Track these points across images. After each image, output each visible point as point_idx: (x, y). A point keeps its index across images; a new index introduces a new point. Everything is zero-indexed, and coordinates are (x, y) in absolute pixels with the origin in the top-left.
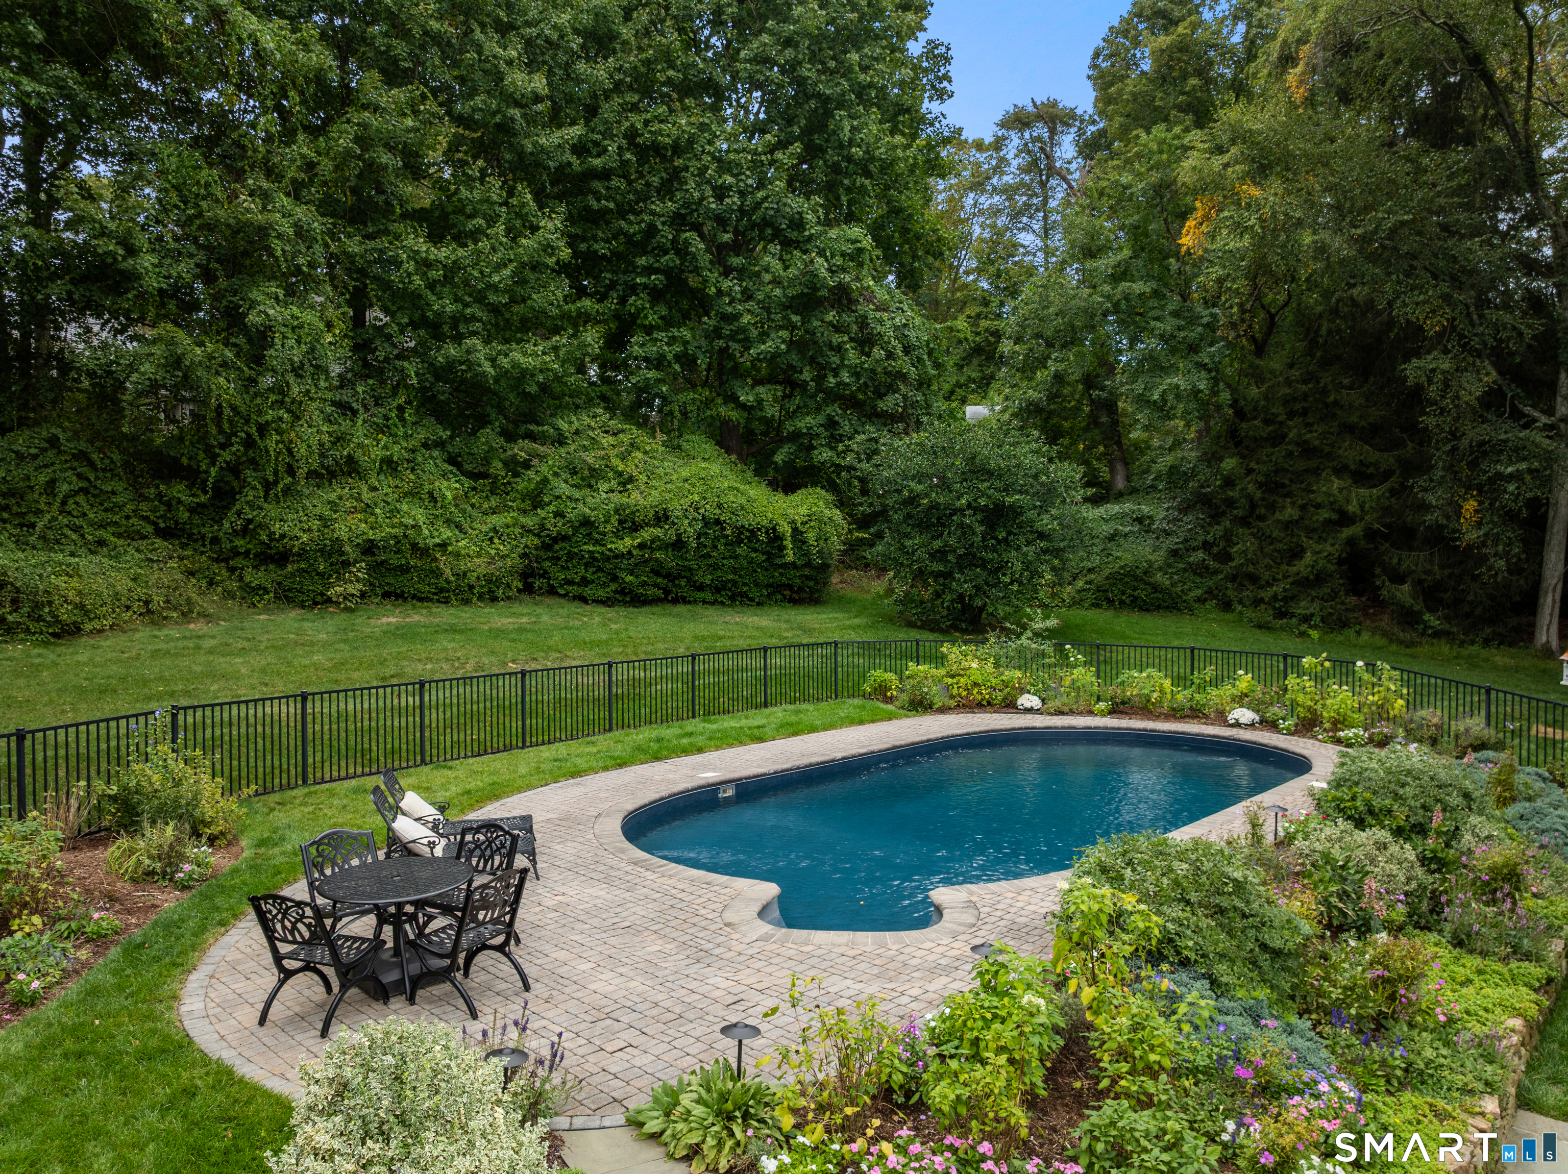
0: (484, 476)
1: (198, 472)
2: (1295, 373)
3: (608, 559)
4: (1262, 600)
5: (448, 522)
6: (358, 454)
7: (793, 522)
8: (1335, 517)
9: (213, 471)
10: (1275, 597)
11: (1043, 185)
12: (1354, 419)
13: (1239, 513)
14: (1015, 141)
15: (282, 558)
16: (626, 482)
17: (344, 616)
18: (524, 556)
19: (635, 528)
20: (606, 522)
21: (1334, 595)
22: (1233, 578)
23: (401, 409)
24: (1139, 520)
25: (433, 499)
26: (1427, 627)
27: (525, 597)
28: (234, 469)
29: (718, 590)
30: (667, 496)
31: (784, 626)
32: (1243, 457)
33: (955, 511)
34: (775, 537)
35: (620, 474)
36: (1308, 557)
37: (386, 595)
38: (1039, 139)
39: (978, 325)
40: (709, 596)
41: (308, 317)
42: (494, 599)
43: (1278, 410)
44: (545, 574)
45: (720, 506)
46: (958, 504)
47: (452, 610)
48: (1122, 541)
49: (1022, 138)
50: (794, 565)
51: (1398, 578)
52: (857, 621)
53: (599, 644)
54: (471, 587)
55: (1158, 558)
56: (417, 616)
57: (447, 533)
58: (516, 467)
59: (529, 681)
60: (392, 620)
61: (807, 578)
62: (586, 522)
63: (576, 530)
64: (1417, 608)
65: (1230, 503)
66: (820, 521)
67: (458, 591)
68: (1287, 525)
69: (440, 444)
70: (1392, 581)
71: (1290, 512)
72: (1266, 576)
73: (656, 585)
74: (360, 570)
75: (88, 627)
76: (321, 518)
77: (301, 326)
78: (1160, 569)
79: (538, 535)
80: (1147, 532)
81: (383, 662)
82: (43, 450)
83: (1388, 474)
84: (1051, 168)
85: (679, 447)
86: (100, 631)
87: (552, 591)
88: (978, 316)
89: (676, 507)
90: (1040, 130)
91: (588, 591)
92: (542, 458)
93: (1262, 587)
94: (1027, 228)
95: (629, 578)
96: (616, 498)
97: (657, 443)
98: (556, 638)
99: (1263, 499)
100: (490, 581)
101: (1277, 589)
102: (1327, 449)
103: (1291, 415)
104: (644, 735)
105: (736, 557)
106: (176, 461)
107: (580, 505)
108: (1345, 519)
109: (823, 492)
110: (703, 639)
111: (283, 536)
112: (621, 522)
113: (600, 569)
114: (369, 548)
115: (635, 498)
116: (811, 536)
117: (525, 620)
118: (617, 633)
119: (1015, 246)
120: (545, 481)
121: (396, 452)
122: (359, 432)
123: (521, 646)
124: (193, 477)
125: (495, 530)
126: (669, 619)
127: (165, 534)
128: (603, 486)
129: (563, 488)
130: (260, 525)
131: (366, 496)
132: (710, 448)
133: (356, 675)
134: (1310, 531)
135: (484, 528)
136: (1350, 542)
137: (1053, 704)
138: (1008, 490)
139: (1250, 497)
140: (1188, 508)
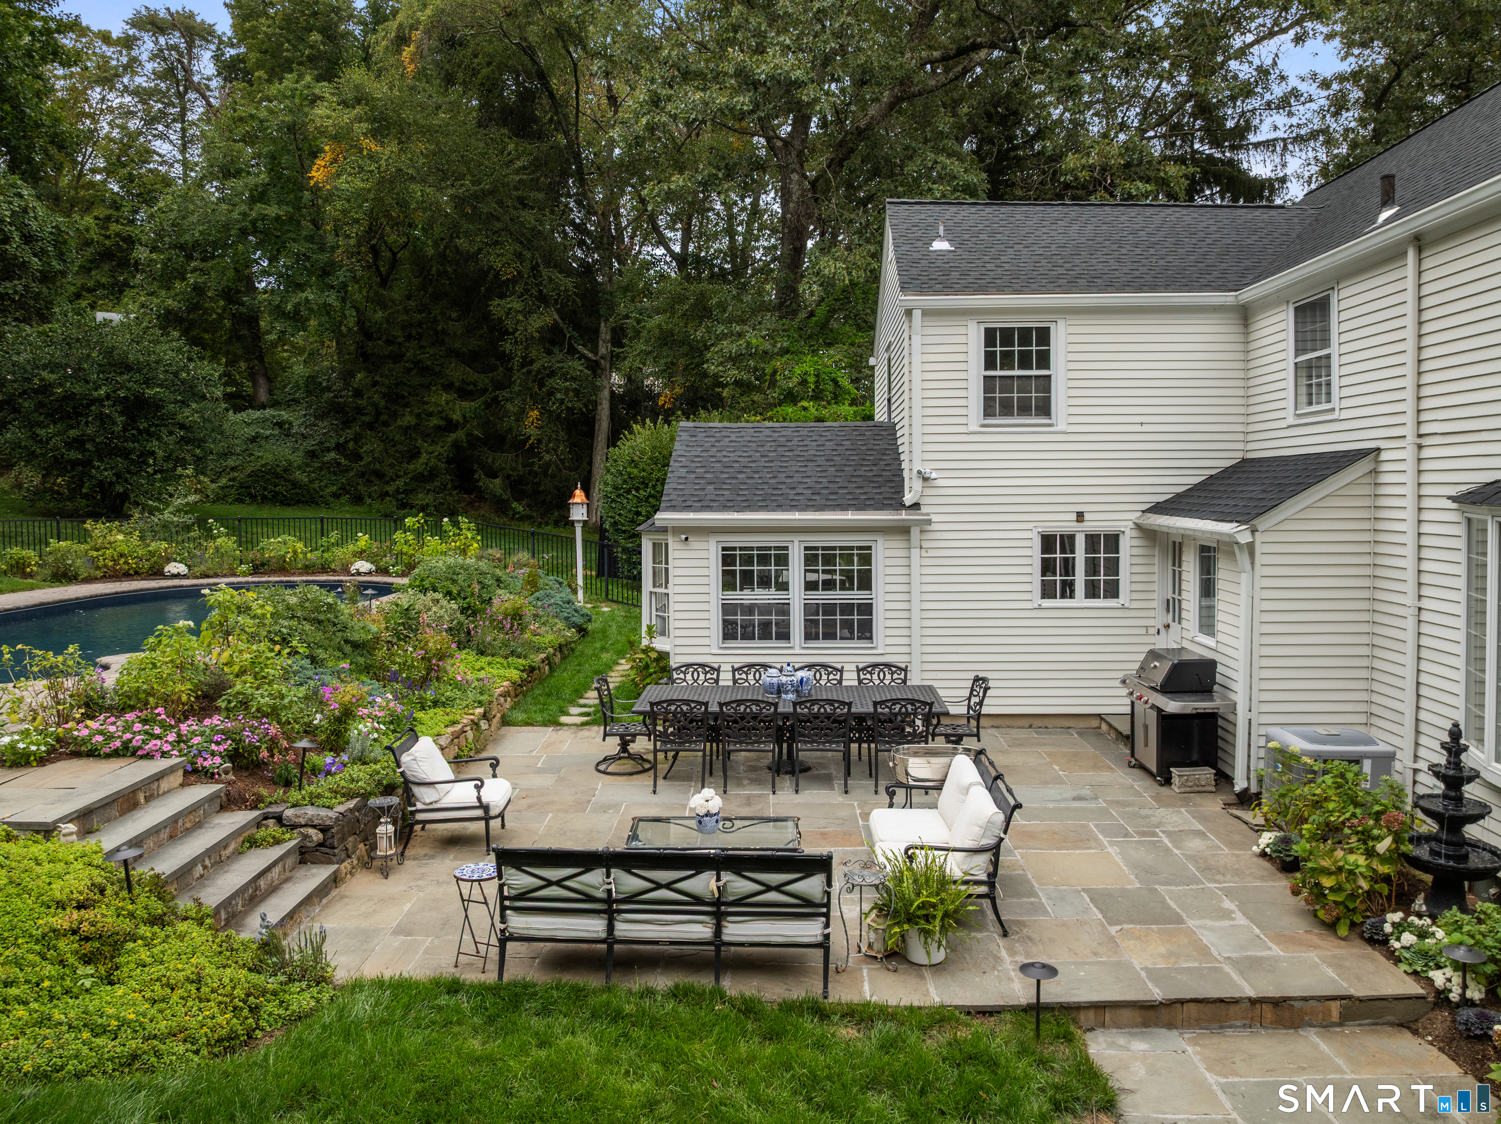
2: (412, 304)
4: (387, 494)
8: (443, 423)
10: (397, 491)
11: (181, 96)
12: (457, 345)
13: (366, 419)
14: (147, 46)
21: (443, 488)
22: (362, 475)
24: (280, 425)
26: (515, 513)
32: (370, 372)
33: (94, 401)
36: (424, 457)
38: (175, 48)
39: (107, 229)
43: (398, 333)
46: (95, 394)
48: (263, 443)
49: (156, 42)
51: (493, 475)
55: (297, 458)
64: (505, 497)
65: (359, 411)
68: (406, 430)
70: (487, 476)
71: (408, 419)
72: (391, 473)
78: (299, 468)
80: (287, 435)
83: (484, 391)
84: (188, 79)
88: (108, 218)
90: (176, 39)
93: (387, 483)
94: (162, 136)
99: (387, 408)
101: (400, 483)
102: (437, 369)
103: (409, 337)
108: (450, 426)
119: (150, 152)
134: (425, 436)
136: (456, 445)
137: (197, 570)
138: (148, 382)
139: (375, 405)
140: (321, 416)
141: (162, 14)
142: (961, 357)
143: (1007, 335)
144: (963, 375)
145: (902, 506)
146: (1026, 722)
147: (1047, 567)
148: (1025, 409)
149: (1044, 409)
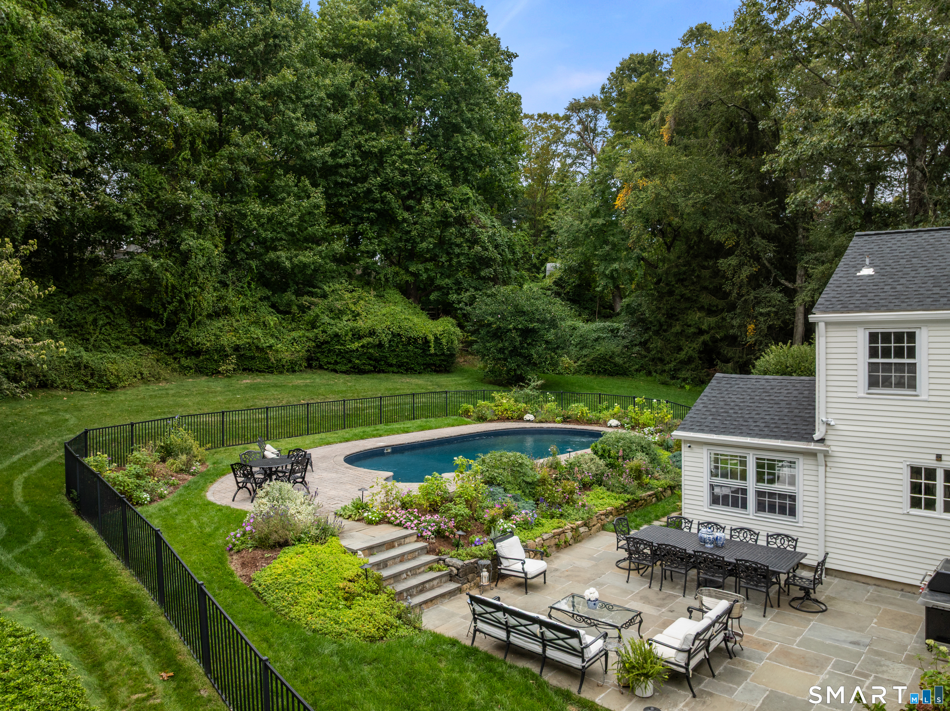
0: (289, 313)
1: (158, 315)
2: (680, 262)
3: (347, 352)
4: (665, 371)
5: (272, 336)
6: (230, 305)
7: (436, 334)
8: (696, 330)
9: (165, 315)
10: (671, 369)
12: (707, 284)
13: (655, 328)
14: (575, 118)
15: (198, 353)
16: (356, 316)
17: (226, 379)
18: (308, 351)
19: (360, 338)
20: (346, 335)
21: (697, 369)
22: (653, 360)
23: (249, 284)
24: (612, 331)
25: (265, 325)
27: (309, 370)
28: (175, 313)
29: (399, 367)
30: (375, 323)
31: (429, 383)
33: (508, 330)
34: (426, 342)
35: (353, 312)
36: (685, 350)
37: (244, 370)
40: (395, 370)
41: (208, 244)
42: (294, 371)
43: (672, 279)
44: (318, 359)
45: (400, 327)
46: (509, 327)
47: (275, 377)
48: (601, 341)
50: (436, 354)
51: (727, 361)
52: (465, 381)
53: (342, 392)
54: (283, 366)
55: (618, 350)
56: (259, 380)
57: (272, 341)
58: (303, 309)
59: (311, 409)
60: (248, 381)
61: (443, 360)
62: (337, 335)
63: (332, 339)
66: (448, 333)
67: (277, 368)
68: (676, 334)
69: (267, 298)
70: (722, 361)
71: (677, 328)
72: (667, 359)
73: (370, 364)
74: (233, 359)
75: (120, 385)
76: (215, 335)
77: (204, 249)
78: (619, 355)
79: (314, 341)
80: (615, 337)
81: (247, 400)
82: (91, 305)
85: (383, 296)
86: (124, 387)
87: (321, 367)
89: (379, 328)
91: (338, 367)
92: (316, 305)
93: (665, 365)
95: (357, 361)
96: (351, 324)
97: (371, 296)
98: (322, 390)
99: (665, 322)
100: (292, 363)
101: (672, 365)
102: (695, 298)
103: (677, 281)
104: (358, 430)
105: (408, 351)
106: (149, 310)
107: (334, 327)
108: (701, 332)
109: (451, 319)
110: (390, 389)
111: (198, 344)
112: (353, 335)
113: (343, 357)
114: (237, 348)
115: (360, 324)
116: (444, 341)
117: (308, 381)
118: (350, 387)
120: (317, 316)
121: (248, 303)
122: (231, 293)
123: (306, 393)
124: (156, 317)
125: (294, 339)
126: (376, 381)
127: (144, 342)
128: (345, 318)
129: (326, 319)
130: (187, 338)
131: (235, 324)
132: (398, 297)
133: (236, 405)
134: (687, 338)
135: (289, 338)
136: (704, 343)
137: (539, 418)
138: (531, 321)
139: (659, 321)
140: (634, 325)
141: (582, 101)
142: (853, 350)
143: (886, 337)
144: (854, 362)
145: (812, 440)
146: (900, 587)
147: (915, 488)
148: (900, 384)
149: (912, 385)
